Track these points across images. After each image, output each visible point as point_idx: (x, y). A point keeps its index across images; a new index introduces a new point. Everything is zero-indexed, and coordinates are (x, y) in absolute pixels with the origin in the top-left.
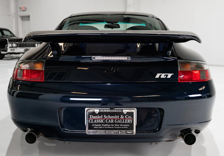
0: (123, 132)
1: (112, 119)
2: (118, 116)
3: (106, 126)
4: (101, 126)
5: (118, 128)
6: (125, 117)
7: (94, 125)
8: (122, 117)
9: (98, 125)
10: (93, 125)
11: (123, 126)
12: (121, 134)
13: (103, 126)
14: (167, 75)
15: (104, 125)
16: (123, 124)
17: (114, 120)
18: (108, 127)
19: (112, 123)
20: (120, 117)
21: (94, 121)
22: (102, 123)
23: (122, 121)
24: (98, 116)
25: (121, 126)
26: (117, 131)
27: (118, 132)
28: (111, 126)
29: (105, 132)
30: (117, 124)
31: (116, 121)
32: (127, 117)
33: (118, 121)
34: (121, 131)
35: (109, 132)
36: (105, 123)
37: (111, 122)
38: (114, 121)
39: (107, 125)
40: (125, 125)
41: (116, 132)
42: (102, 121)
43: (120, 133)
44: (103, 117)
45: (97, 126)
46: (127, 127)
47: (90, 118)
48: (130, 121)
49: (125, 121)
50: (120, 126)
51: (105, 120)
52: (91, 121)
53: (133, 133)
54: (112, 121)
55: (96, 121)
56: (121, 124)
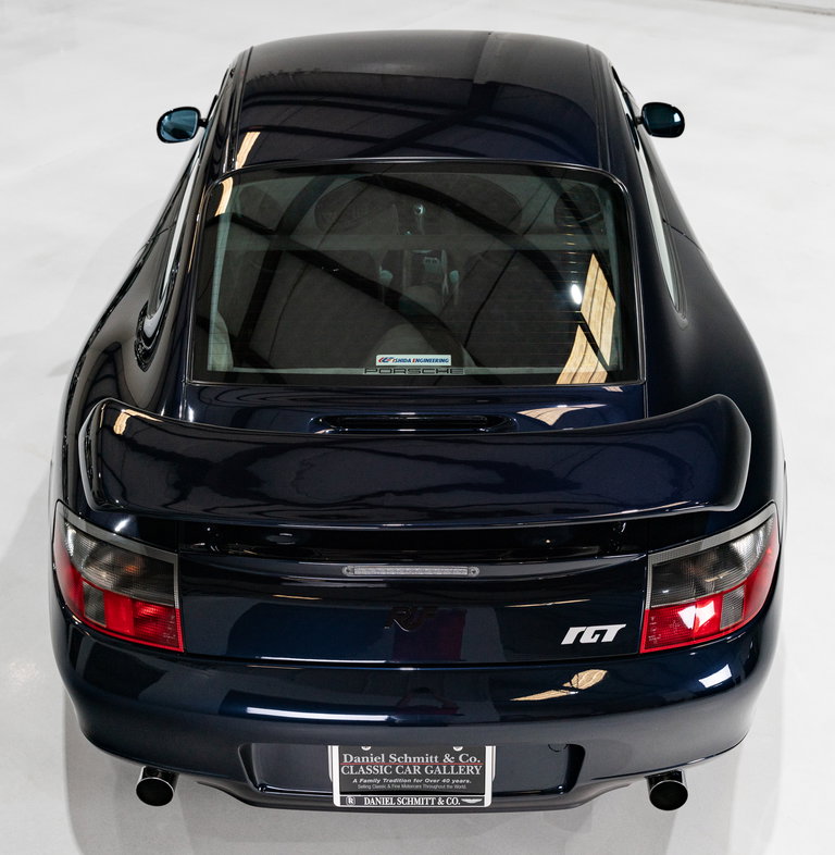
0: (450, 801)
1: (417, 764)
2: (436, 758)
3: (397, 784)
4: (381, 783)
5: (435, 787)
6: (457, 760)
7: (358, 780)
8: (447, 758)
9: (370, 781)
10: (355, 781)
11: (450, 784)
12: (445, 804)
13: (387, 784)
14: (603, 633)
15: (391, 781)
16: (452, 777)
17: (423, 767)
18: (404, 786)
19: (417, 776)
20: (441, 760)
21: (357, 768)
22: (384, 776)
23: (448, 769)
24: (369, 756)
25: (446, 784)
26: (433, 798)
27: (436, 802)
28: (412, 783)
29: (395, 800)
30: (432, 777)
31: (429, 770)
32: (465, 758)
33: (434, 769)
34: (445, 799)
35: (405, 801)
36: (395, 776)
37: (412, 771)
38: (422, 770)
39: (400, 780)
40: (457, 781)
41: (430, 801)
42: (383, 770)
43: (440, 802)
44: (387, 759)
45: (367, 784)
46: (464, 787)
47: (346, 761)
48: (474, 770)
49: (456, 769)
50: (440, 783)
51: (394, 766)
52: (346, 770)
53: (482, 803)
54: (417, 770)
55: (365, 770)
56: (446, 777)
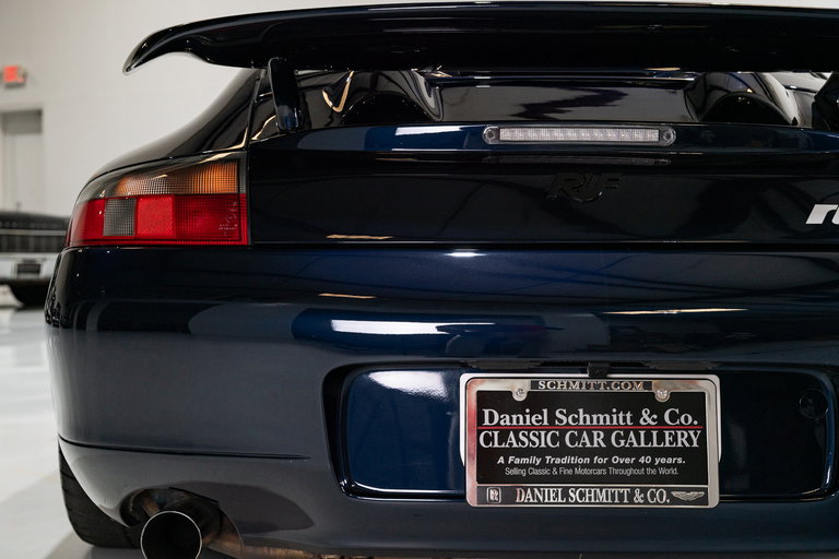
0: (653, 496)
1: (598, 428)
2: (629, 415)
3: (568, 466)
4: (543, 465)
5: (629, 472)
6: (661, 421)
7: (506, 460)
8: (647, 418)
9: (525, 460)
10: (501, 460)
11: (652, 465)
12: (646, 502)
13: (550, 466)
15: (558, 461)
16: (655, 453)
17: (608, 432)
18: (579, 471)
19: (599, 452)
20: (635, 419)
21: (503, 437)
22: (548, 451)
23: (649, 438)
24: (524, 414)
25: (645, 466)
26: (624, 489)
27: (631, 496)
28: (591, 465)
29: (565, 494)
30: (623, 452)
31: (618, 437)
32: (673, 417)
33: (626, 437)
34: (643, 491)
35: (582, 495)
36: (563, 451)
37: (592, 442)
38: (607, 440)
39: (572, 460)
40: (663, 460)
41: (621, 496)
42: (546, 440)
43: (638, 498)
44: (552, 418)
45: (520, 466)
46: (674, 471)
47: (487, 422)
48: (689, 440)
49: (661, 438)
50: (637, 465)
51: (563, 433)
52: (488, 439)
53: (704, 500)
54: (599, 441)
55: (518, 440)
56: (645, 452)
